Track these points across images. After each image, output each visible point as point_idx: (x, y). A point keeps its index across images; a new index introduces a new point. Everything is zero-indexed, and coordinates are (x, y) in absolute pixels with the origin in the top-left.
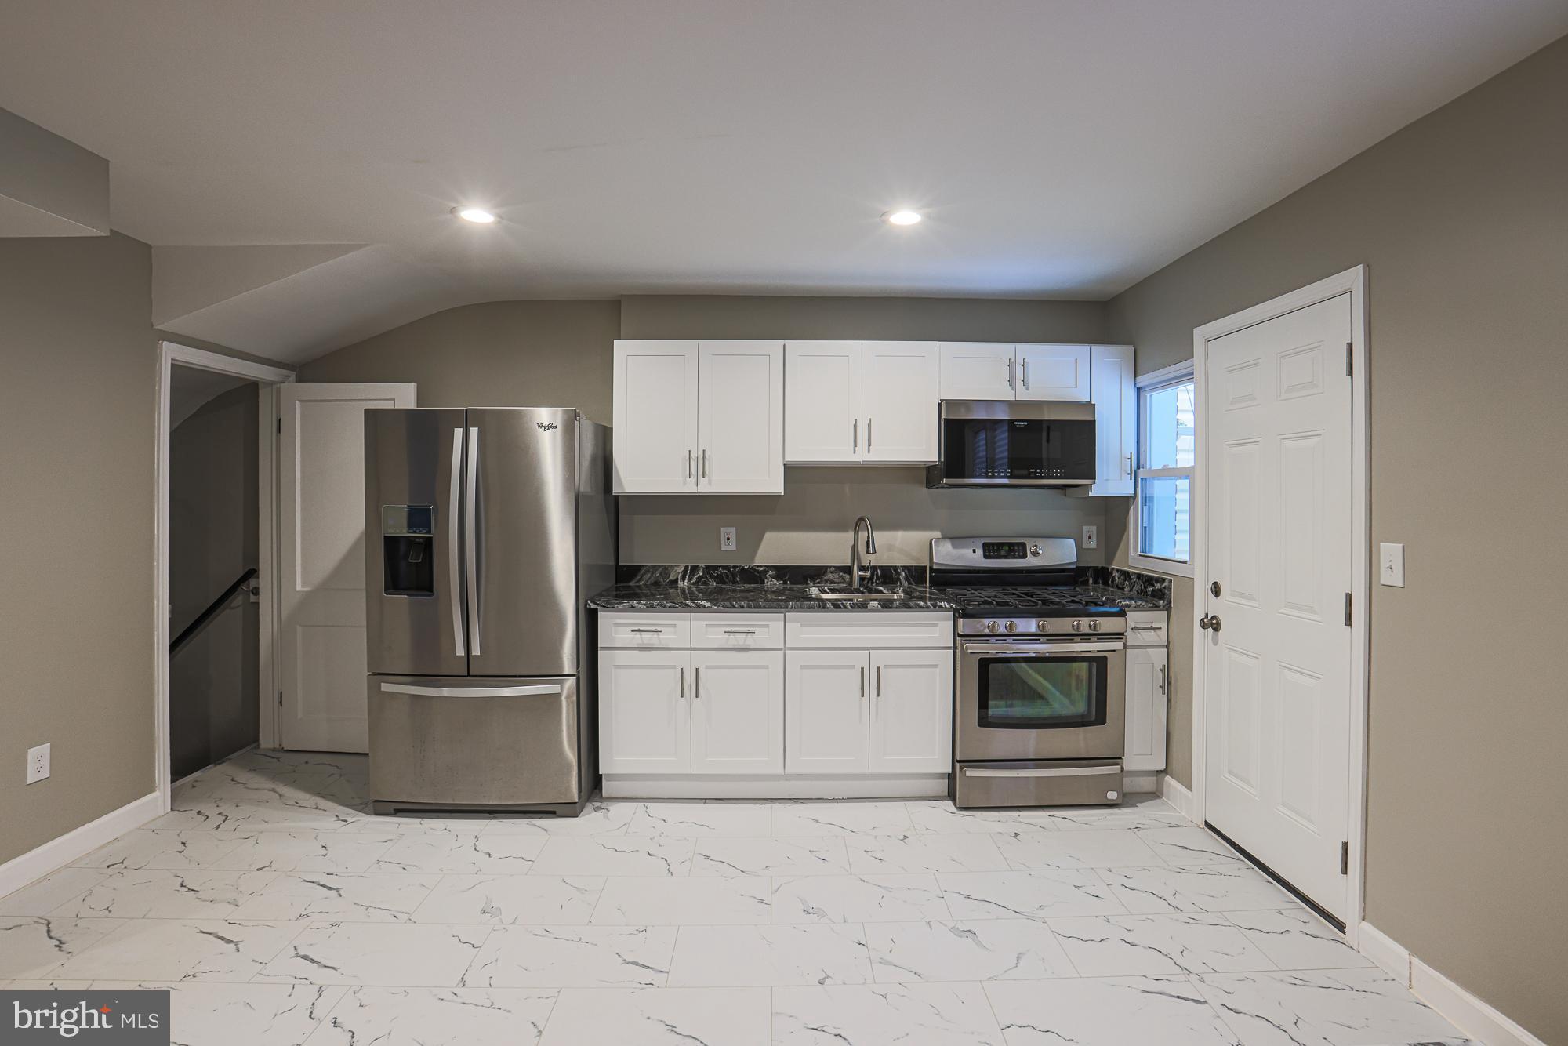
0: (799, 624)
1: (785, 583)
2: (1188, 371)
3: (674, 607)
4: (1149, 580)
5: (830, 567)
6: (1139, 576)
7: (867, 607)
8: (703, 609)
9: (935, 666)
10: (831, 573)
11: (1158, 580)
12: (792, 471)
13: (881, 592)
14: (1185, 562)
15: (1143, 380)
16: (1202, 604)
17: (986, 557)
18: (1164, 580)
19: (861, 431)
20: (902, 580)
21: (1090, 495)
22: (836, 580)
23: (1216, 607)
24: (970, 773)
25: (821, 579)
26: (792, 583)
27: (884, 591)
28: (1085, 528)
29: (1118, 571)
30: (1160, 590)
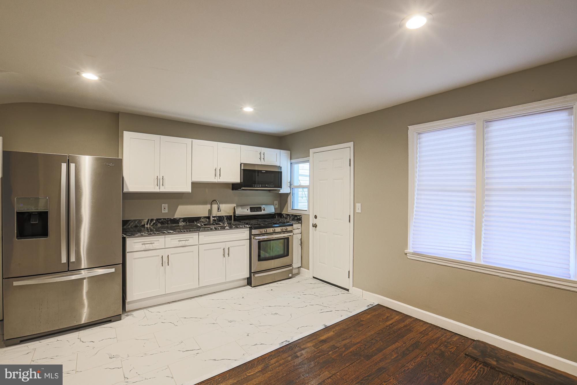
0: (203, 236)
1: (187, 223)
2: (308, 160)
3: (159, 234)
4: (296, 216)
5: (202, 217)
6: (292, 215)
7: (225, 229)
8: (170, 233)
9: (244, 245)
10: (202, 219)
11: (298, 216)
12: (194, 185)
13: (220, 224)
14: (306, 210)
15: (293, 161)
16: (312, 221)
17: (251, 211)
18: (300, 216)
19: (218, 172)
20: (225, 220)
21: (280, 192)
22: (204, 221)
23: (316, 221)
24: (256, 275)
25: (199, 221)
26: (189, 223)
27: (221, 224)
28: (275, 202)
29: (285, 214)
30: (299, 218)
